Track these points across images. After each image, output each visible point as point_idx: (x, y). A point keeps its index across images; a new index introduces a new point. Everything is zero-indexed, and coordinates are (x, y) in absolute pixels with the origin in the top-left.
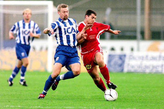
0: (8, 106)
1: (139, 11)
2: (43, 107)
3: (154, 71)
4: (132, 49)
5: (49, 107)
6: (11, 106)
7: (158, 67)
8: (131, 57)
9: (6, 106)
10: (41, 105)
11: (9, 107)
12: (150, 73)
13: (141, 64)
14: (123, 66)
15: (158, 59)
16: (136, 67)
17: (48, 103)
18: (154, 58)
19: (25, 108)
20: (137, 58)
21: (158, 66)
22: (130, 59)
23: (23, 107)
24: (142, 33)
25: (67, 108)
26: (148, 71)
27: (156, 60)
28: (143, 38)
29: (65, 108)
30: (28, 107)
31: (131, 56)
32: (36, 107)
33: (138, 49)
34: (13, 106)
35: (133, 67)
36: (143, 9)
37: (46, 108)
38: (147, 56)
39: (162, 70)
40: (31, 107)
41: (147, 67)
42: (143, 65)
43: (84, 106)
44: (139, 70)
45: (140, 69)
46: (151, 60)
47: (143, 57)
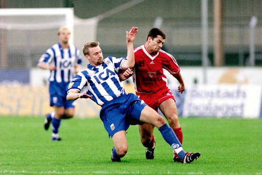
0: (6, 171)
1: (205, 21)
2: (60, 172)
3: (230, 114)
4: (196, 82)
5: (70, 173)
6: (11, 172)
7: (235, 109)
8: (194, 93)
9: (3, 171)
10: (57, 170)
11: (9, 173)
12: (223, 118)
13: (210, 104)
14: (182, 107)
15: (235, 95)
16: (202, 109)
17: (67, 166)
18: (229, 95)
19: (32, 174)
20: (203, 95)
21: (236, 107)
22: (192, 96)
23: (29, 172)
24: (211, 56)
25: (96, 172)
26: (220, 114)
27: (233, 96)
28: (212, 63)
29: (94, 174)
30: (36, 173)
31: (194, 91)
32: (50, 172)
33: (205, 81)
34: (14, 172)
35: (197, 108)
36: (211, 19)
37: (64, 173)
38: (218, 92)
39: (242, 113)
40: (42, 172)
41: (218, 108)
42: (213, 105)
43: (124, 170)
44: (207, 113)
45: (208, 111)
46: (224, 97)
47: (212, 93)
